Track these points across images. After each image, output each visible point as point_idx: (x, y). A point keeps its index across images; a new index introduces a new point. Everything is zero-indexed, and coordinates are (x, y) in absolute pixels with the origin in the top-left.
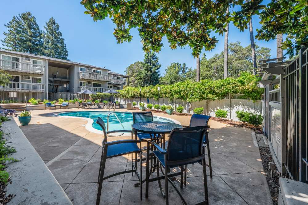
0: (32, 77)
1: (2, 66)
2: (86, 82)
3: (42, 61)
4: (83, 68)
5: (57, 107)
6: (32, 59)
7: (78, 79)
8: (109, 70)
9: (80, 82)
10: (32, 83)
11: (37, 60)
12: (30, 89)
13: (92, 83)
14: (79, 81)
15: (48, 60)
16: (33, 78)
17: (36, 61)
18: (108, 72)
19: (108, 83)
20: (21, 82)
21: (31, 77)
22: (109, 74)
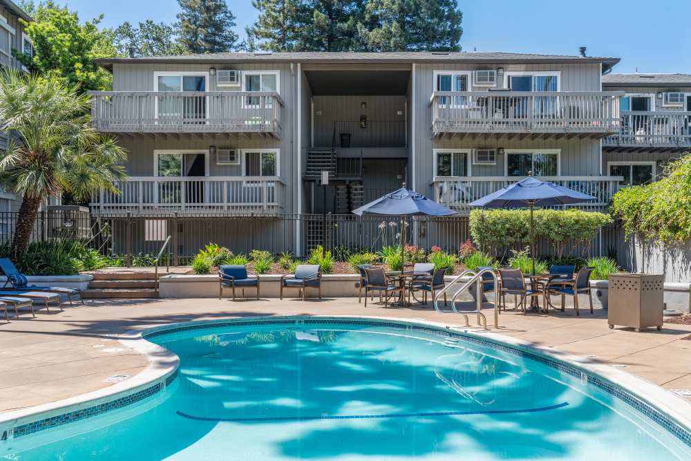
0: (245, 151)
1: (156, 117)
2: (468, 151)
3: (277, 73)
4: (454, 74)
5: (263, 287)
6: (245, 73)
7: (429, 142)
8: (607, 65)
9: (439, 155)
10: (243, 178)
11: (261, 73)
12: (225, 204)
13: (507, 151)
14: (435, 151)
15: (299, 65)
16: (247, 155)
17: (258, 77)
18: (604, 79)
19: (601, 143)
20: (211, 175)
21: (242, 153)
22: (607, 86)
